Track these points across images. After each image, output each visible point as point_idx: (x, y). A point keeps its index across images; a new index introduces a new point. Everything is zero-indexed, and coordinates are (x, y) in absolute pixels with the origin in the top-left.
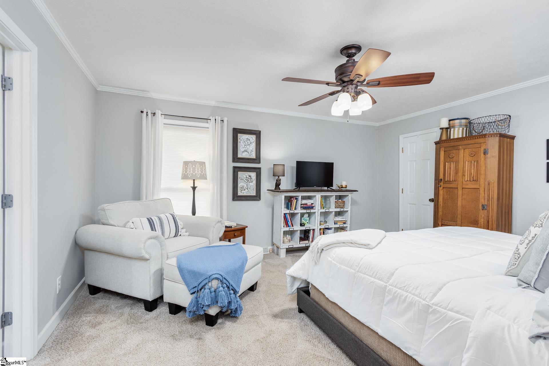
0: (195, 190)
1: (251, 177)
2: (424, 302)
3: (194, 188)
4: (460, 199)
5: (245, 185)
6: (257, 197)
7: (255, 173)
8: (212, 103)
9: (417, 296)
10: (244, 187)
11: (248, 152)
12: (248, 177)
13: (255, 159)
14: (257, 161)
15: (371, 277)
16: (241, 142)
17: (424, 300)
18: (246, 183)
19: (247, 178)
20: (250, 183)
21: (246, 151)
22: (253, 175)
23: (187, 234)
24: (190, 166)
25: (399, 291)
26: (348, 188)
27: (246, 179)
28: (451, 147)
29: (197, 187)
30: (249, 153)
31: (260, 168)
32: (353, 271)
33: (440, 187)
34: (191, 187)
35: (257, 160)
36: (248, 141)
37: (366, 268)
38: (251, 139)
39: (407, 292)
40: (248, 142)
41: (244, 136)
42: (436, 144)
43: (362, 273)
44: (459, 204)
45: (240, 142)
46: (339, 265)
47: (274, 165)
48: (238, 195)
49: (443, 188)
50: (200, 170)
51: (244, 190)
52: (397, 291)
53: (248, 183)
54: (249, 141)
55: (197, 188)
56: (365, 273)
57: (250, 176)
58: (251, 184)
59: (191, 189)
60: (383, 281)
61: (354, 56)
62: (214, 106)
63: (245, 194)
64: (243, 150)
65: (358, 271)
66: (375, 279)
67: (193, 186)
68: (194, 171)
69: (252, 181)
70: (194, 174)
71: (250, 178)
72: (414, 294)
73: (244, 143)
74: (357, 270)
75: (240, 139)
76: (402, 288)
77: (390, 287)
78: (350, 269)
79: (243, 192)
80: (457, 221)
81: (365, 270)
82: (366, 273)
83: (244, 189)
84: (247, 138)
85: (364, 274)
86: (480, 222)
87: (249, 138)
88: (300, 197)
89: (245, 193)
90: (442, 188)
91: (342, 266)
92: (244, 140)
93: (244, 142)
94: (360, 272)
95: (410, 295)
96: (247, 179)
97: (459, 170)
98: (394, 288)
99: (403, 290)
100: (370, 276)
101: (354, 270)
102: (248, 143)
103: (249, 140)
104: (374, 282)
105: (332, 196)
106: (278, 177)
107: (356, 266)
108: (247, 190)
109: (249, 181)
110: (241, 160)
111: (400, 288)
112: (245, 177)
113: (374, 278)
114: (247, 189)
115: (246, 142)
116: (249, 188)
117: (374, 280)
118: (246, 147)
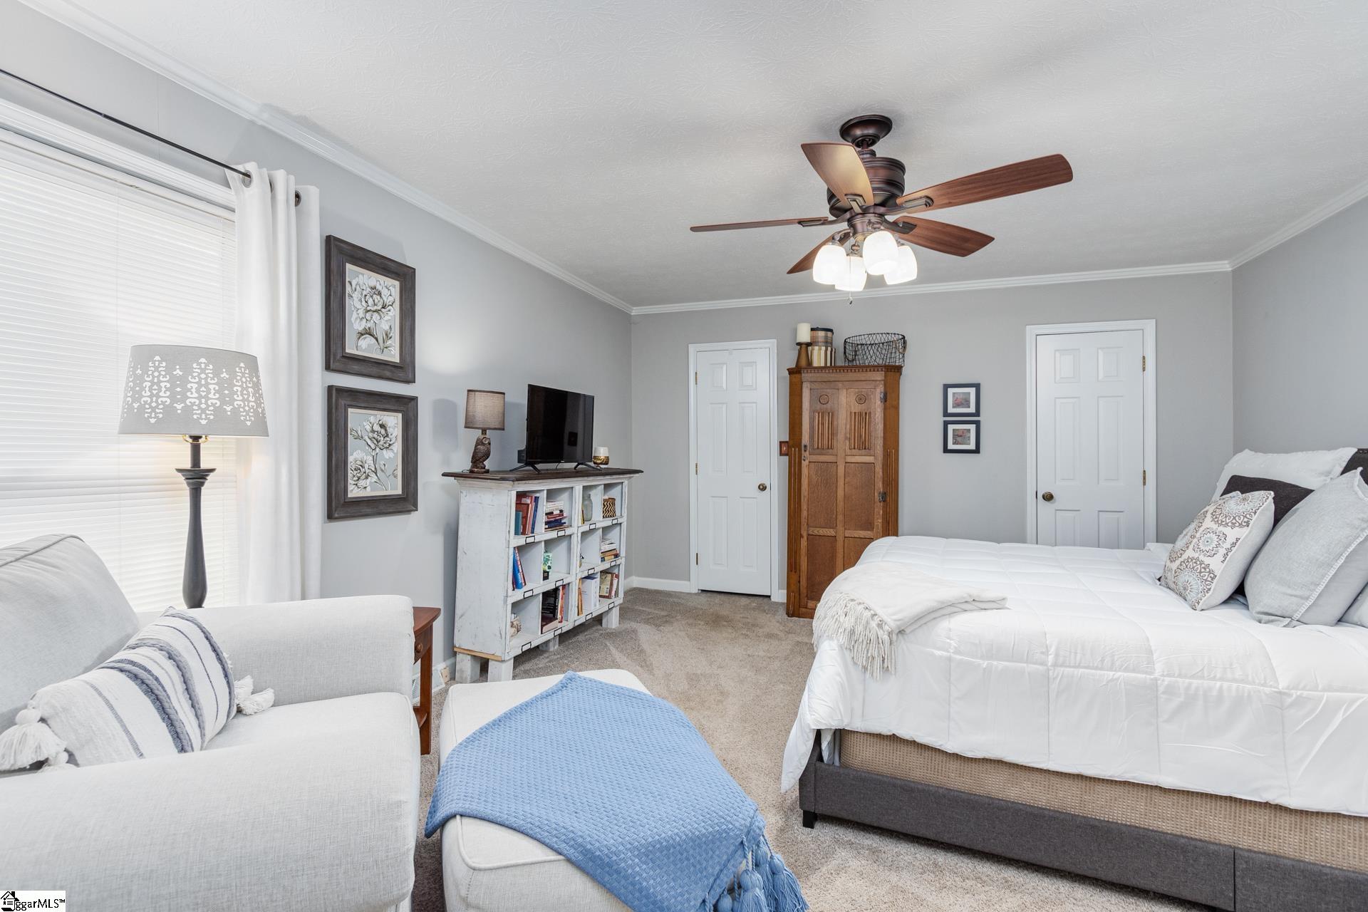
0: (202, 484)
1: (386, 430)
2: (1267, 690)
3: (197, 477)
4: (841, 483)
5: (370, 460)
6: (404, 502)
7: (400, 415)
8: (249, 107)
9: (1242, 681)
10: (366, 466)
11: (377, 340)
12: (377, 428)
13: (395, 367)
14: (401, 375)
15: (1102, 669)
16: (356, 295)
17: (1264, 685)
18: (371, 450)
19: (373, 431)
20: (385, 451)
21: (368, 332)
22: (394, 421)
23: (268, 696)
24: (157, 368)
25: (1195, 682)
26: (611, 465)
27: (371, 435)
28: (824, 384)
29: (212, 470)
30: (380, 340)
31: (413, 399)
32: (1041, 668)
33: (804, 460)
34: (179, 470)
35: (404, 370)
36: (376, 298)
37: (1076, 653)
38: (385, 292)
39: (1214, 679)
40: (376, 301)
41: (363, 274)
42: (790, 373)
43: (1070, 667)
44: (840, 493)
45: (351, 296)
46: (981, 662)
47: (469, 391)
48: (349, 496)
49: (810, 462)
50: (216, 392)
51: (367, 478)
52: (1190, 684)
53: (378, 449)
54: (379, 297)
55: (211, 474)
56: (1079, 664)
57: (382, 426)
58: (387, 454)
59: (181, 478)
60: (1139, 672)
61: (873, 143)
62: (252, 123)
63: (369, 493)
64: (360, 326)
65: (1055, 665)
66: (1115, 671)
67: (187, 465)
68: (179, 393)
69: (390, 445)
70: (179, 406)
71: (383, 431)
72: (1234, 680)
73: (364, 303)
74: (1049, 664)
75: (350, 283)
76: (1199, 674)
77: (1167, 679)
78: (1025, 665)
79: (362, 483)
80: (836, 526)
81: (1075, 658)
82: (1081, 665)
83: (365, 473)
84: (372, 284)
85: (1078, 667)
86: (876, 524)
87: (379, 287)
88: (543, 495)
89: (368, 489)
90: (807, 462)
91: (995, 663)
92: (364, 293)
93: (363, 299)
94: (1061, 666)
95: (1226, 685)
96: (375, 436)
97: (839, 428)
98: (1180, 680)
99: (1203, 678)
100: (1097, 668)
101: (1042, 664)
102: (375, 305)
103: (380, 294)
104: (1119, 678)
105: (595, 486)
106: (480, 431)
107: (1042, 653)
108: (373, 475)
109: (381, 443)
110: (356, 367)
111: (1193, 677)
112: (368, 428)
113: (1111, 669)
114: (376, 473)
115: (370, 302)
116: (382, 470)
117: (1114, 675)
118: (368, 316)
